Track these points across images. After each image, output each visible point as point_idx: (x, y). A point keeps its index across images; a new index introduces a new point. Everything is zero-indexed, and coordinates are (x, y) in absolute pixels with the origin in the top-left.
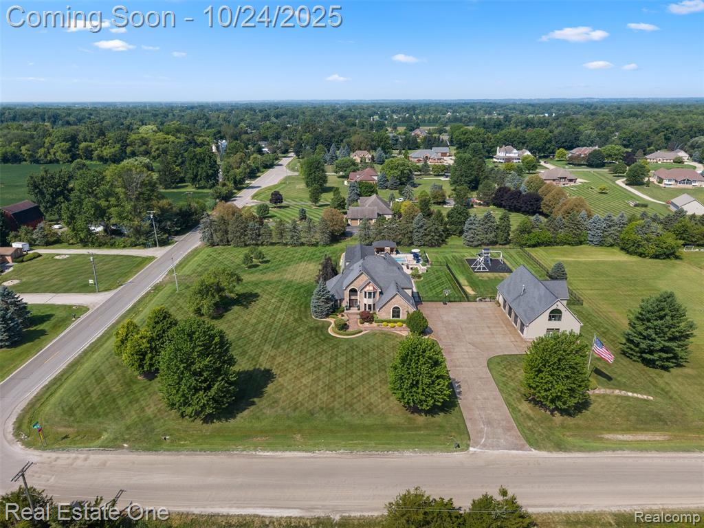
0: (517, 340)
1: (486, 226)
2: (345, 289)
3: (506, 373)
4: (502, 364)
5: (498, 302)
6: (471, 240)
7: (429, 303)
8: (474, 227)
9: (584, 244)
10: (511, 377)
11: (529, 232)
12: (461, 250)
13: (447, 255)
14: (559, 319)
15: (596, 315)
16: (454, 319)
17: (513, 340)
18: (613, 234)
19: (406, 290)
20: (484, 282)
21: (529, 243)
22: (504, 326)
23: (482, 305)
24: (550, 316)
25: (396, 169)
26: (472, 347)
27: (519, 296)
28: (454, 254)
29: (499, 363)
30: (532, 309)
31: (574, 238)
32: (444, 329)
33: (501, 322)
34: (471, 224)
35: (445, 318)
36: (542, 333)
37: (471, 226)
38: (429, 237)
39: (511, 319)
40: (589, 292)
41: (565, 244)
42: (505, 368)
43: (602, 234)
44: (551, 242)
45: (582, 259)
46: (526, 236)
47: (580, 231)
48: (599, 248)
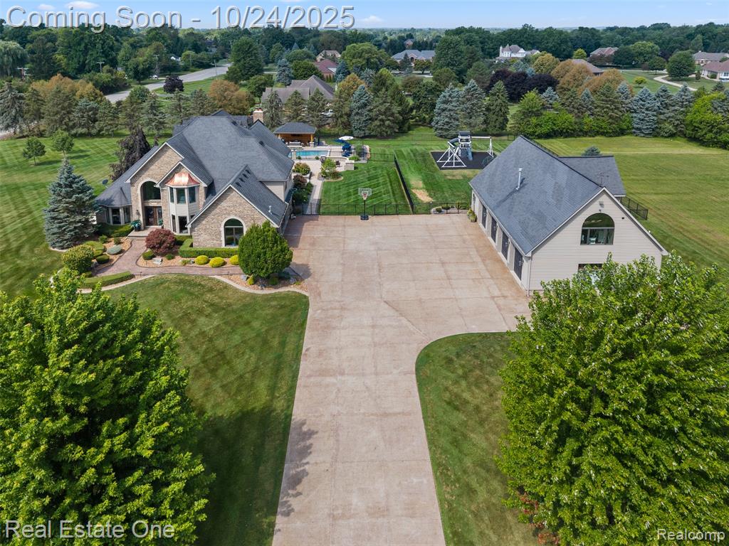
0: (506, 293)
1: (468, 105)
2: (132, 184)
3: (466, 395)
4: (457, 363)
5: (473, 213)
6: (446, 127)
7: (332, 217)
8: (449, 107)
9: (628, 134)
10: (477, 409)
11: (538, 114)
12: (428, 143)
13: (403, 149)
14: (609, 239)
15: (678, 237)
16: (372, 248)
17: (496, 293)
18: (672, 117)
19: (270, 187)
20: (454, 185)
21: (539, 131)
22: (479, 259)
23: (442, 219)
24: (584, 232)
25: (360, 57)
26: (392, 312)
27: (511, 194)
28: (414, 147)
29: (450, 361)
30: (541, 217)
31: (611, 124)
32: (340, 268)
33: (473, 253)
34: (446, 102)
35: (352, 246)
36: (568, 273)
37: (445, 106)
38: (377, 123)
39: (496, 245)
40: (654, 197)
41: (598, 133)
42: (465, 376)
43: (656, 118)
44: (574, 130)
45: (628, 152)
46: (534, 120)
47: (620, 113)
48: (651, 140)
